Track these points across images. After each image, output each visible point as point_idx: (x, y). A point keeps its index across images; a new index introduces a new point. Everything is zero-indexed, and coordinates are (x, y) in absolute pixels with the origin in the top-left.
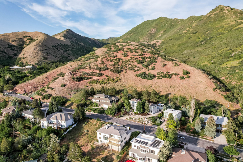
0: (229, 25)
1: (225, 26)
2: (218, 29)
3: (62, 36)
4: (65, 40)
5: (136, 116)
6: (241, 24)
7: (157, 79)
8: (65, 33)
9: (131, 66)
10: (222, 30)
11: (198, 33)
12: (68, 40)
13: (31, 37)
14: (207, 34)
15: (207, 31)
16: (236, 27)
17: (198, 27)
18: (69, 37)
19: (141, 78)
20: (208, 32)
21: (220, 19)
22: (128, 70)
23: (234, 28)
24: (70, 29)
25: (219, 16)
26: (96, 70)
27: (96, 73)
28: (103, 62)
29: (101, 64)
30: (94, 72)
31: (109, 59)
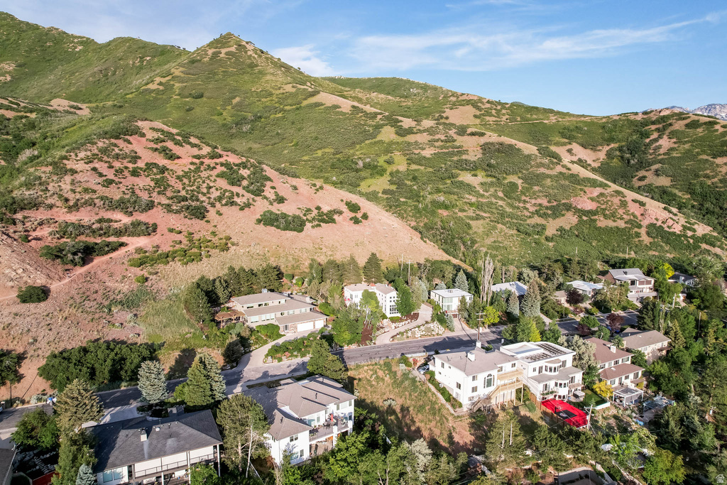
0: (281, 91)
1: (274, 92)
2: (259, 95)
5: (402, 326)
6: (313, 95)
7: (313, 227)
9: (218, 194)
10: (272, 100)
11: (208, 98)
14: (237, 105)
15: (234, 98)
16: (305, 99)
17: (196, 80)
19: (278, 227)
20: (237, 99)
21: (249, 70)
22: (218, 204)
23: (305, 103)
25: (243, 62)
26: (108, 210)
27: (116, 221)
28: (105, 178)
29: (104, 186)
30: (111, 221)
31: (117, 165)
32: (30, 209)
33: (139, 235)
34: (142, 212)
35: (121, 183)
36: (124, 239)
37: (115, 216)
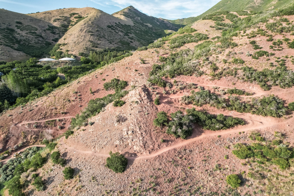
3: (122, 14)
4: (127, 19)
8: (126, 11)
12: (130, 19)
13: (80, 14)
18: (131, 15)
24: (132, 6)
26: (245, 81)
27: (248, 94)
28: (258, 50)
29: (254, 57)
30: (243, 93)
31: (278, 37)
32: (186, 75)
33: (266, 115)
34: (283, 87)
35: (273, 54)
36: (247, 116)
37: (250, 88)
